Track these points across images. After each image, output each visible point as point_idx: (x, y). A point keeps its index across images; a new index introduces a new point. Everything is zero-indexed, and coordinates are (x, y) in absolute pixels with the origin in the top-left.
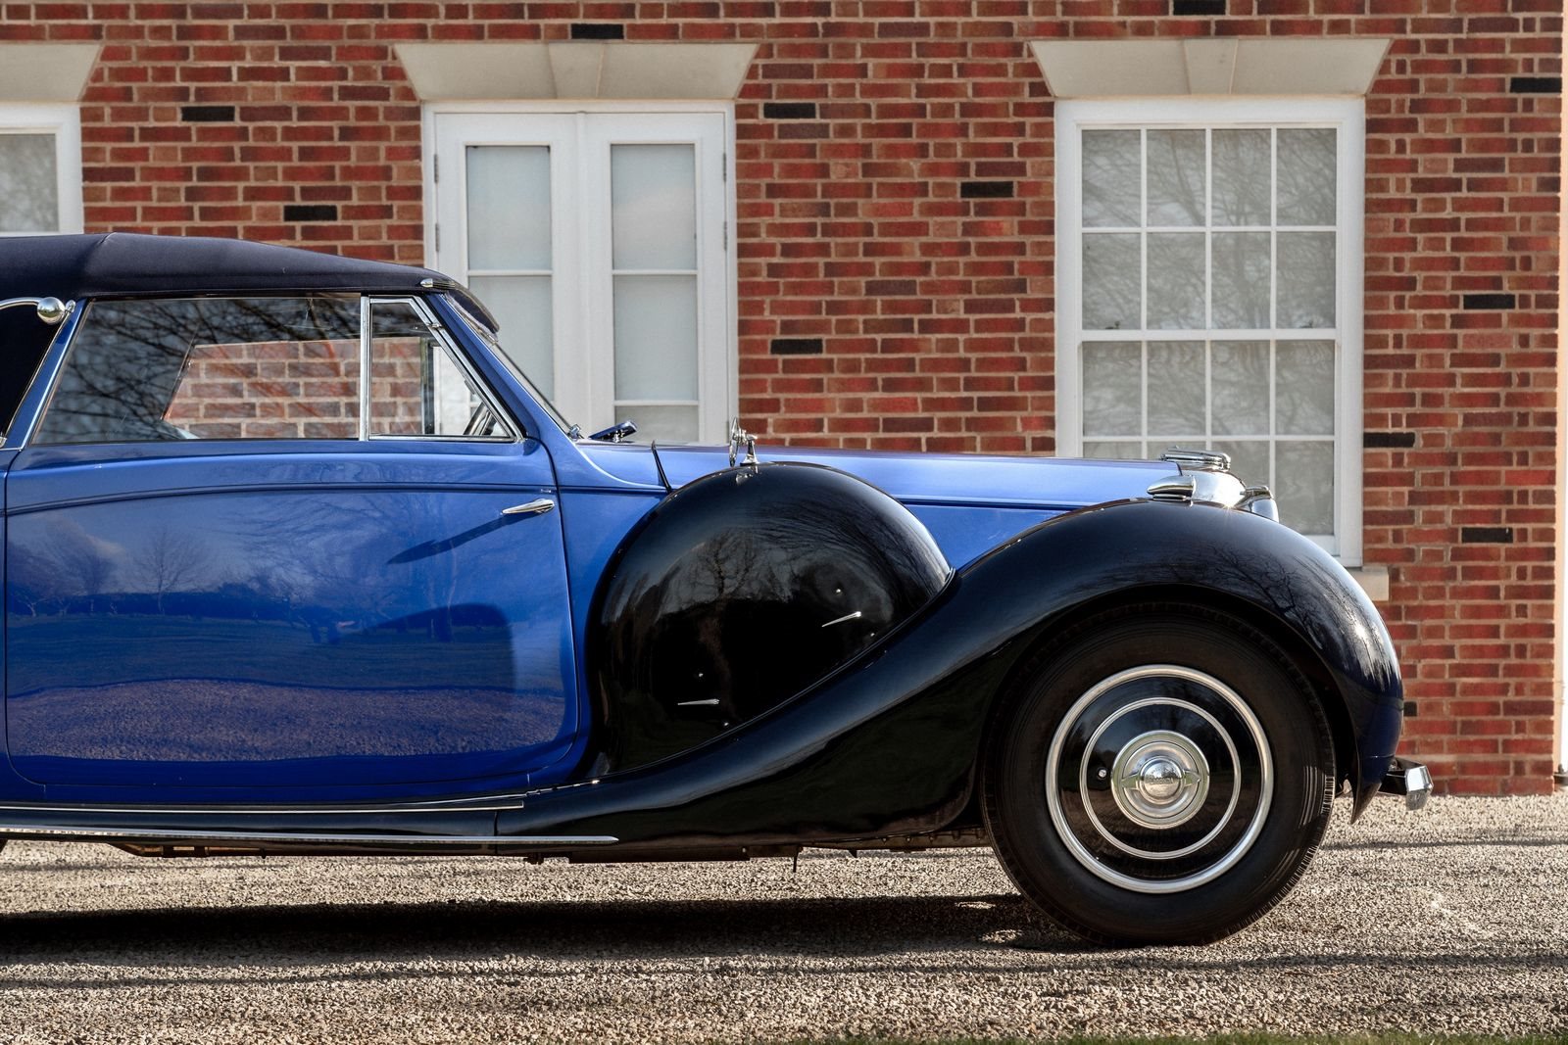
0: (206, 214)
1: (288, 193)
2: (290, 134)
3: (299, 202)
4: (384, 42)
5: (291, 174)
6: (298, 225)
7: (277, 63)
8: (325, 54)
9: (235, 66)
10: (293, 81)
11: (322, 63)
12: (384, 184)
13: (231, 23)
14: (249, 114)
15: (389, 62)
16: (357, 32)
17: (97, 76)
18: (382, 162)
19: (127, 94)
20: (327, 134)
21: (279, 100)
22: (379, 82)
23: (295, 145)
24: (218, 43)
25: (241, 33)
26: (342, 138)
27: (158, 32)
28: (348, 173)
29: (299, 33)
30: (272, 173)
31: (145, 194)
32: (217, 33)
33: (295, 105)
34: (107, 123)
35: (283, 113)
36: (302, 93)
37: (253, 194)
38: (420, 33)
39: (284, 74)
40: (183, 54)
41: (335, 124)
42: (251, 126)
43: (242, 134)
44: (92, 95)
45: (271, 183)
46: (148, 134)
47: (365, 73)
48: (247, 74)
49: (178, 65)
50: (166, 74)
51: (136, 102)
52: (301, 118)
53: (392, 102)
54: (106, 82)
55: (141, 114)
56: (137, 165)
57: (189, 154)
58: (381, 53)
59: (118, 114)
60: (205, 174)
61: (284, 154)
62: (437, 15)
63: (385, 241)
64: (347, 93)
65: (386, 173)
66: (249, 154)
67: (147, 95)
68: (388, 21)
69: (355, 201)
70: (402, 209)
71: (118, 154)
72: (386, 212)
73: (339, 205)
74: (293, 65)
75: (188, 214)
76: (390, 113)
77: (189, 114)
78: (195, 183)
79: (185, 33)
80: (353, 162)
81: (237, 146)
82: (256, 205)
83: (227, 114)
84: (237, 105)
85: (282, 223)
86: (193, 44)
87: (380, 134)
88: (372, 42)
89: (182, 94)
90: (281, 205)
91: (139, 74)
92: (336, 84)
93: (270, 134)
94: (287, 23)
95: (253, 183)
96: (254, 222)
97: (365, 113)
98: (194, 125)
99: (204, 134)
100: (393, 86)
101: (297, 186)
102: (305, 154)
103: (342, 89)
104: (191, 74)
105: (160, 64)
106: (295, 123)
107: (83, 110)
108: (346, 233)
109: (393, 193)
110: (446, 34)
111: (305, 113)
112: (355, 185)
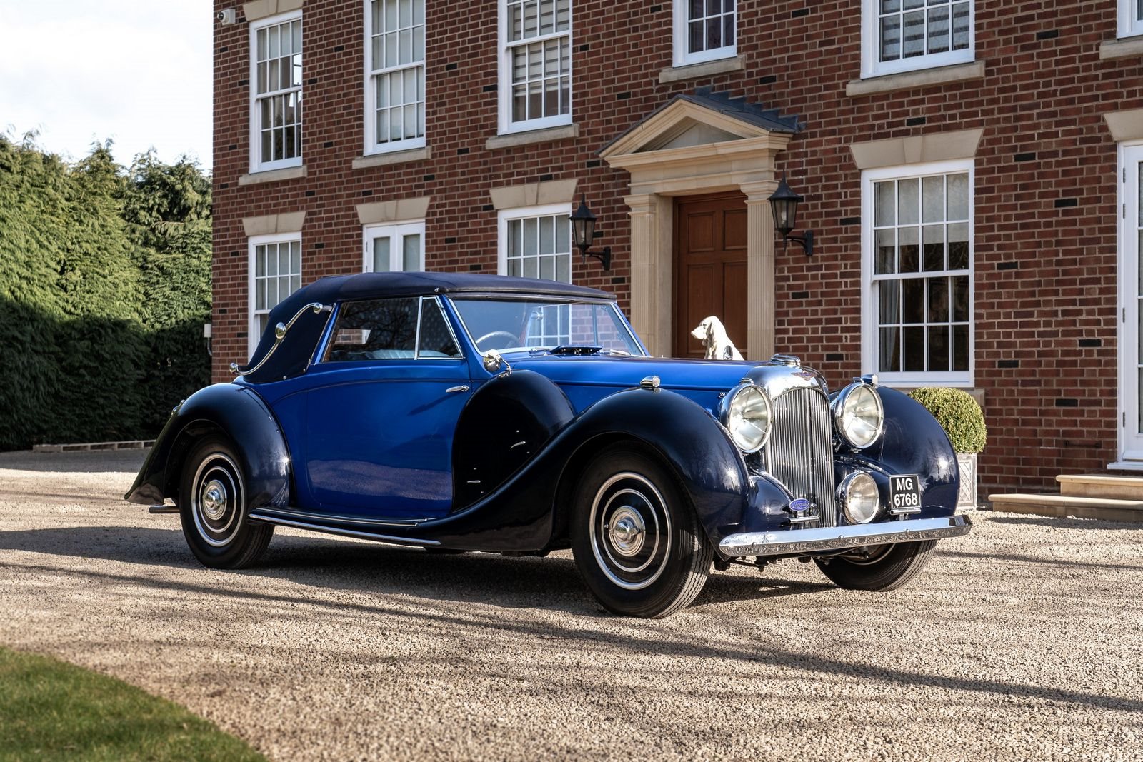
0: (1023, 206)
1: (1056, 194)
2: (1059, 164)
3: (1061, 198)
4: (1099, 113)
5: (1059, 184)
6: (1060, 209)
7: (1054, 129)
8: (1073, 122)
9: (1036, 132)
10: (1061, 138)
11: (1073, 127)
12: (1097, 186)
13: (1035, 112)
14: (1042, 156)
15: (1101, 123)
16: (1088, 110)
17: (981, 144)
18: (1097, 174)
19: (993, 151)
20: (1073, 162)
21: (1054, 148)
22: (1097, 134)
23: (1060, 169)
24: (1030, 122)
25: (1040, 116)
26: (1080, 164)
27: (1007, 120)
28: (1083, 181)
29: (1063, 113)
30: (1050, 184)
31: (998, 199)
32: (1030, 117)
33: (1060, 149)
34: (985, 166)
35: (1055, 154)
36: (1063, 143)
37: (1042, 195)
38: (1114, 107)
39: (1056, 134)
40: (1015, 129)
41: (1077, 157)
42: (1042, 161)
43: (1038, 166)
44: (980, 153)
45: (1050, 189)
46: (1001, 170)
47: (1091, 130)
48: (1041, 136)
49: (1013, 135)
50: (1008, 140)
51: (996, 155)
52: (1063, 156)
53: (1102, 144)
54: (985, 147)
55: (998, 160)
56: (996, 185)
57: (1017, 178)
58: (1098, 119)
59: (989, 161)
60: (1024, 187)
61: (1055, 174)
62: (1122, 97)
63: (1097, 214)
64: (1083, 141)
65: (1098, 180)
66: (1041, 175)
67: (1002, 150)
68: (1101, 102)
69: (1085, 196)
70: (1105, 197)
71: (989, 181)
72: (1098, 200)
73: (1078, 198)
74: (1060, 129)
75: (1014, 207)
76: (1102, 149)
77: (1018, 158)
78: (1019, 192)
79: (1017, 119)
80: (1085, 175)
81: (1036, 172)
82: (1043, 200)
83: (1032, 156)
84: (1036, 152)
85: (1054, 209)
86: (1019, 124)
87: (1096, 160)
88: (1094, 114)
89: (1014, 149)
90: (1054, 199)
91: (997, 141)
92: (1078, 137)
93: (1048, 165)
94: (1058, 109)
95: (1042, 190)
96: (1042, 209)
97: (1091, 150)
98: (1019, 163)
99: (1023, 167)
100: (1102, 135)
101: (1060, 189)
102: (1065, 173)
103: (1081, 139)
104: (1019, 139)
105: (1006, 135)
106: (1061, 158)
107: (976, 161)
108: (1080, 212)
109: (1102, 190)
110: (1127, 106)
111: (1065, 153)
112: (1085, 187)
